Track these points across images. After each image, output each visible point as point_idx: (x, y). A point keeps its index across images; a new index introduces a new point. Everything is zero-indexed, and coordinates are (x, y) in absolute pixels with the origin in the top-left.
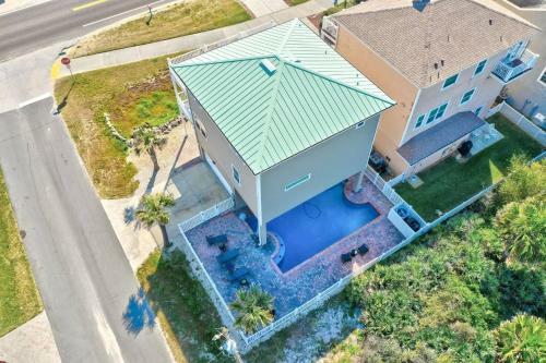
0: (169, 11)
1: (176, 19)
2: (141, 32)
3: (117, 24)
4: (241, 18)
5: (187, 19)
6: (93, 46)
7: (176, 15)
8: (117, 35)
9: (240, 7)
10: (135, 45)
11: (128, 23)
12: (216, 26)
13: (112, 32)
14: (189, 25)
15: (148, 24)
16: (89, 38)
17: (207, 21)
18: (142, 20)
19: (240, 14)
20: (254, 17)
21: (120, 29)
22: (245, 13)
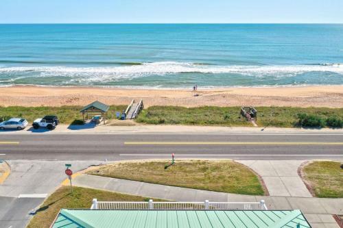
0: (190, 164)
1: (191, 172)
2: (155, 172)
3: (143, 161)
4: (254, 190)
5: (200, 175)
6: (111, 170)
7: (193, 169)
8: (136, 168)
9: (257, 180)
10: (142, 181)
11: (152, 163)
12: (224, 189)
13: (134, 165)
14: (199, 180)
15: (166, 168)
16: (112, 164)
17: (217, 183)
18: (163, 163)
19: (254, 187)
20: (268, 195)
21: (142, 165)
22: (259, 187)
